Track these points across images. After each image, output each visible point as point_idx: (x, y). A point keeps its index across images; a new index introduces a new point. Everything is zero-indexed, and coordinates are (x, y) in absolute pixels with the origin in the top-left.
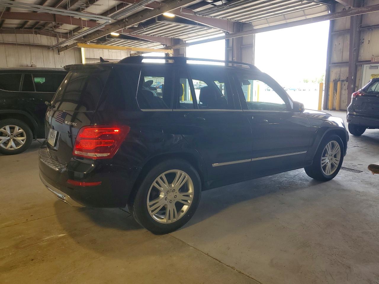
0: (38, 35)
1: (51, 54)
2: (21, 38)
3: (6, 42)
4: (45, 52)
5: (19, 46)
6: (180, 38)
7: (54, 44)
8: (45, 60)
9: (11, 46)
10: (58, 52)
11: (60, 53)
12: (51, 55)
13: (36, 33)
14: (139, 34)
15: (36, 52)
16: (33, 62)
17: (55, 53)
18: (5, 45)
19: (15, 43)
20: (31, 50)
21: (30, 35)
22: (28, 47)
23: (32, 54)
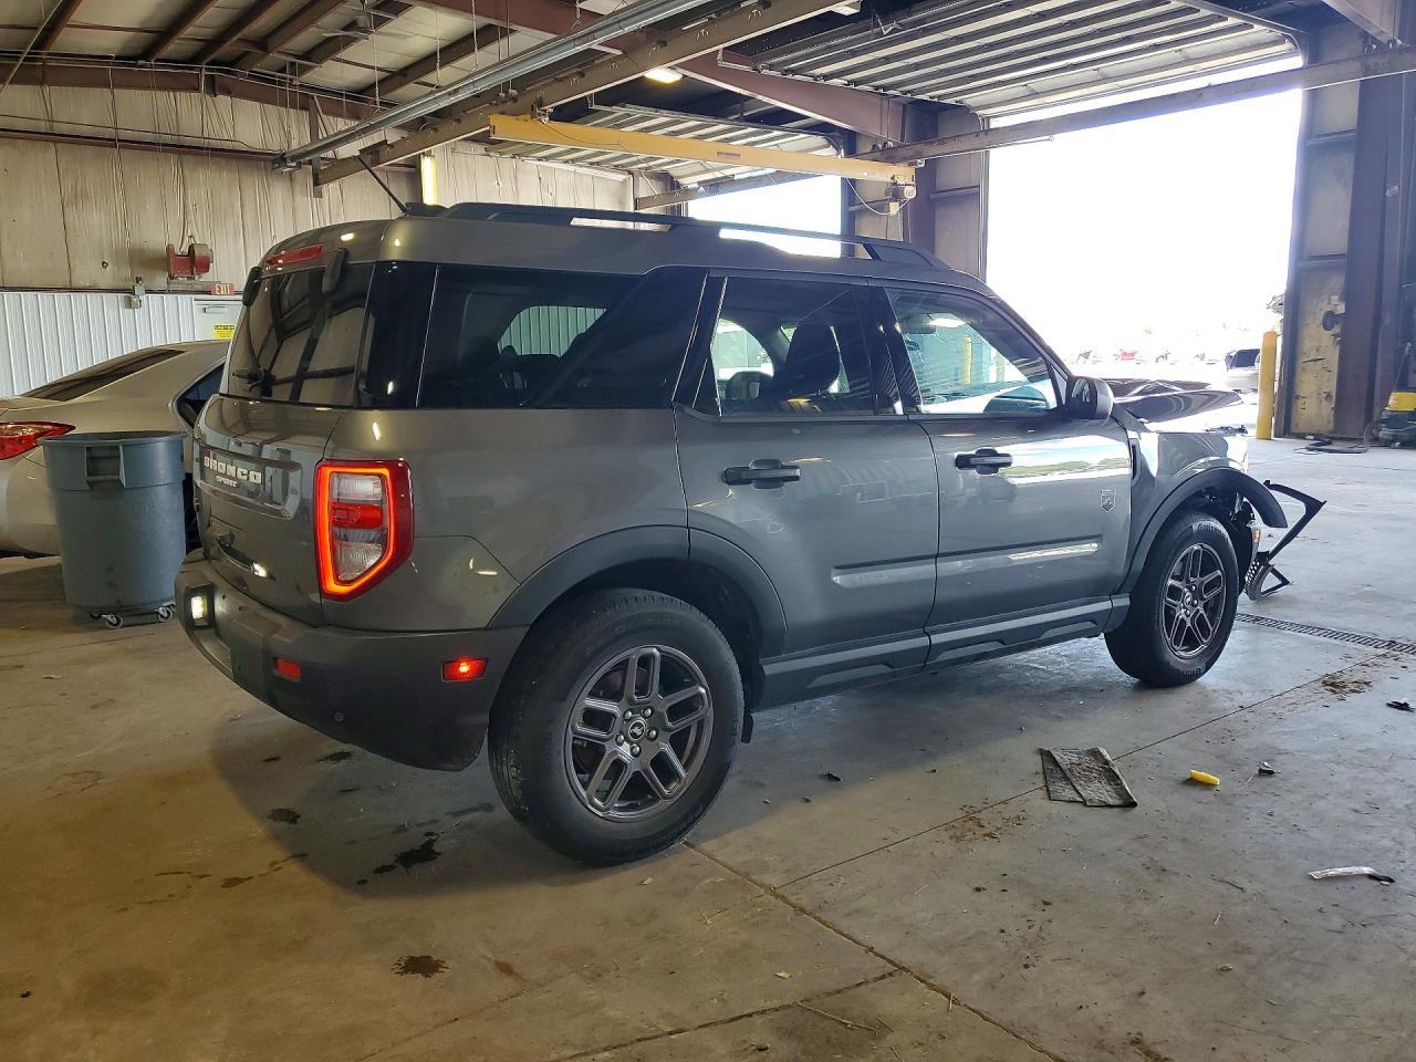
0: (223, 100)
1: (279, 191)
2: (140, 109)
3: (65, 129)
4: (253, 183)
5: (126, 153)
6: (970, 100)
7: (295, 145)
8: (249, 220)
9: (89, 151)
10: (316, 183)
11: (324, 187)
12: (280, 201)
13: (213, 88)
14: (794, 72)
15: (207, 182)
16: (195, 233)
17: (298, 188)
18: (59, 145)
19: (109, 133)
20: (186, 172)
21: (182, 96)
22: (173, 158)
23: (189, 192)
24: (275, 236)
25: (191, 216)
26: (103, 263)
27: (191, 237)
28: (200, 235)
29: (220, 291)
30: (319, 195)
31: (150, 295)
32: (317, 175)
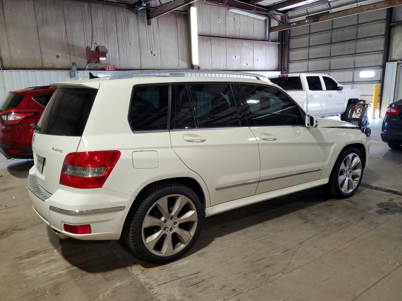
24: (131, 43)
25: (95, 34)
26: (57, 56)
27: (95, 43)
28: (100, 42)
29: (109, 69)
30: (149, 23)
31: (79, 71)
32: (149, 14)
